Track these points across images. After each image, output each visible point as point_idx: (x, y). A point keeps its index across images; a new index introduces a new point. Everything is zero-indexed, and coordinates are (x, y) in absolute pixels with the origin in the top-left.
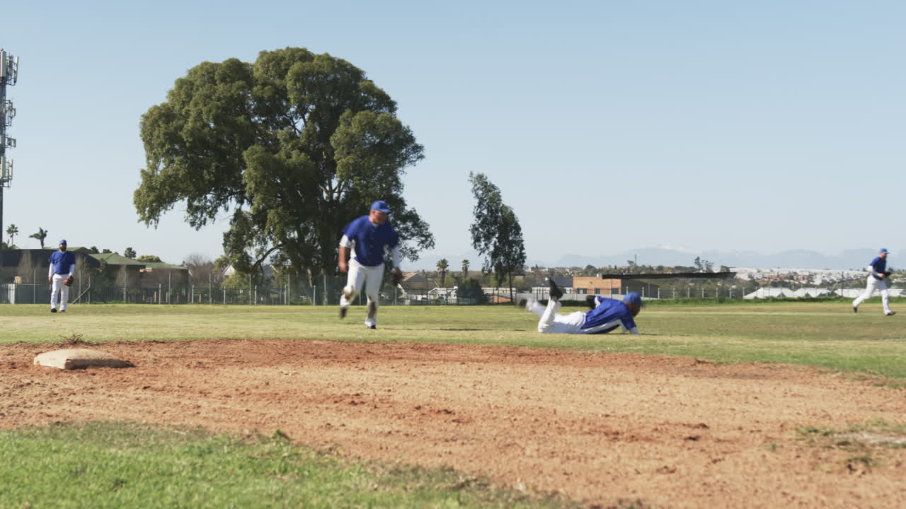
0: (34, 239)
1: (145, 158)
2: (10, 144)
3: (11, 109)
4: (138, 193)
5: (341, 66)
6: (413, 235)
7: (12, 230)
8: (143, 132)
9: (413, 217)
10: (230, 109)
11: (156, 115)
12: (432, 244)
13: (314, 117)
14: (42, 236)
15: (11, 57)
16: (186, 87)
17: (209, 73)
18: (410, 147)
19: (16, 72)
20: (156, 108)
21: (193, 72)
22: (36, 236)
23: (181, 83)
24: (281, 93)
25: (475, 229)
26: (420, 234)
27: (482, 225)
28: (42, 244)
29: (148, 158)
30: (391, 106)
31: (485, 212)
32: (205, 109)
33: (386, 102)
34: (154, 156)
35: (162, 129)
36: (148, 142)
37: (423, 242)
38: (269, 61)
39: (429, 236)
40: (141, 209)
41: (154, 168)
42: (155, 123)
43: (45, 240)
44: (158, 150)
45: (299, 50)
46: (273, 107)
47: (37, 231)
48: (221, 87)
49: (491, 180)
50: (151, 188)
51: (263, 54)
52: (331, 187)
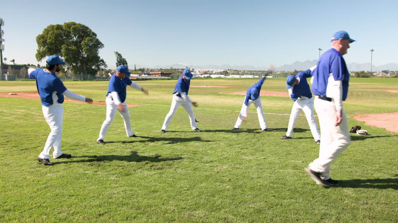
0: (11, 62)
1: (38, 47)
2: (3, 41)
3: (3, 32)
4: (36, 55)
5: (83, 26)
6: (103, 65)
7: (5, 59)
8: (37, 40)
9: (102, 61)
10: (57, 36)
11: (40, 37)
12: (107, 67)
13: (78, 37)
14: (13, 61)
15: (2, 19)
16: (47, 31)
17: (52, 27)
18: (101, 45)
19: (3, 23)
20: (40, 35)
21: (48, 27)
22: (12, 61)
23: (46, 30)
24: (70, 32)
25: (117, 63)
26: (104, 64)
27: (119, 63)
28: (14, 63)
29: (39, 47)
30: (96, 35)
31: (119, 60)
32: (51, 36)
33: (94, 34)
34: (40, 46)
35: (42, 40)
36: (38, 43)
37: (105, 66)
38: (66, 25)
39: (106, 65)
40: (37, 58)
41: (40, 49)
42: (40, 39)
43: (15, 62)
44: (40, 45)
45: (73, 23)
46: (68, 35)
47: (12, 60)
48: (55, 31)
49: (119, 53)
50: (39, 54)
51: (65, 23)
52: (83, 54)
